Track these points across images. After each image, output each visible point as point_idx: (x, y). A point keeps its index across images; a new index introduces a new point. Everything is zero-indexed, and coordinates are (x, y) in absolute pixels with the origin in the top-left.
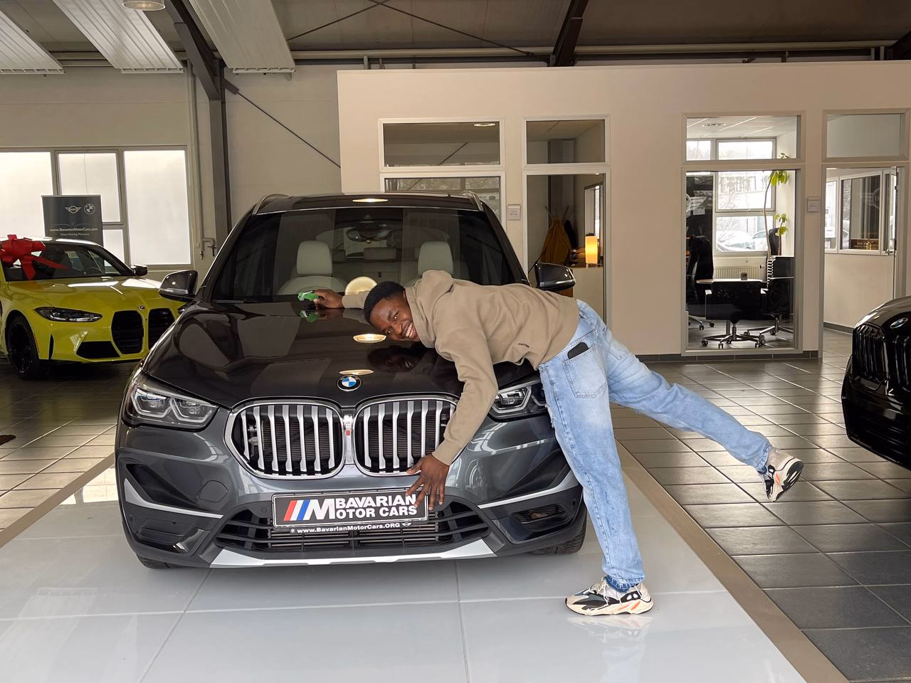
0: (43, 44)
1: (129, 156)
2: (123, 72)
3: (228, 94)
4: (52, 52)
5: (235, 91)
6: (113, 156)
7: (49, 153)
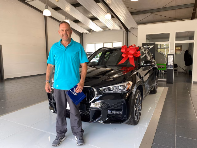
0: (101, 27)
1: (114, 43)
2: (112, 30)
3: (129, 33)
4: (102, 28)
5: (130, 32)
6: (111, 43)
7: (103, 43)
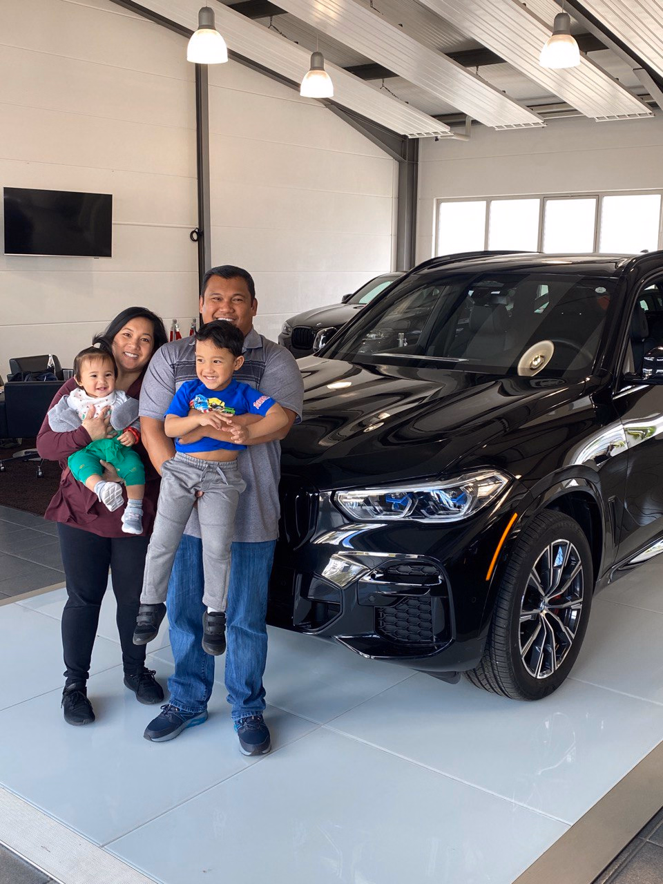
1: (607, 201)
2: (597, 121)
6: (593, 201)
7: (539, 200)
